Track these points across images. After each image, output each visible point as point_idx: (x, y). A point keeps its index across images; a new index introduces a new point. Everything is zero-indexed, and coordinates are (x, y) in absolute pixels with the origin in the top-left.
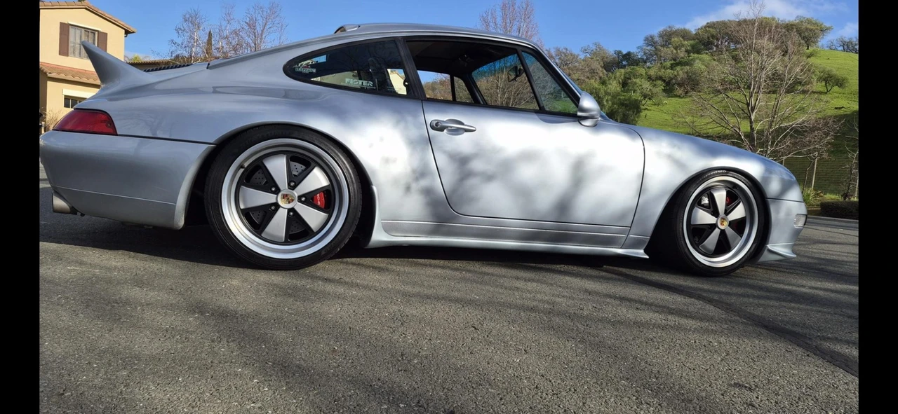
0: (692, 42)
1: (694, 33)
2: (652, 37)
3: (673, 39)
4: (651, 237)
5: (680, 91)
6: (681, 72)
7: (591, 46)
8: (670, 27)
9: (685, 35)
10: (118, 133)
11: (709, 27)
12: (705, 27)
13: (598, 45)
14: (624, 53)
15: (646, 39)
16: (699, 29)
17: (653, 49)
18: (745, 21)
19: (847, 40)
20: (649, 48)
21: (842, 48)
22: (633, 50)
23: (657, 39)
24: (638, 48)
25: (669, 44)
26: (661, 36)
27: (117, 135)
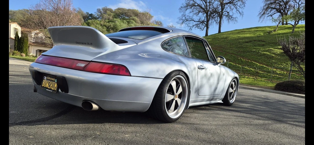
0: (114, 14)
1: (114, 11)
2: (100, 9)
3: (107, 12)
4: (224, 97)
5: (112, 31)
6: (112, 25)
7: (77, 8)
8: (106, 7)
9: (111, 10)
10: (132, 75)
11: (119, 10)
12: (118, 9)
13: (80, 9)
14: (90, 14)
15: (98, 10)
16: (115, 10)
17: (100, 14)
18: (130, 9)
19: (157, 21)
20: (99, 13)
21: (155, 23)
22: (93, 13)
23: (101, 10)
24: (95, 13)
25: (106, 13)
26: (103, 10)
27: (131, 76)
